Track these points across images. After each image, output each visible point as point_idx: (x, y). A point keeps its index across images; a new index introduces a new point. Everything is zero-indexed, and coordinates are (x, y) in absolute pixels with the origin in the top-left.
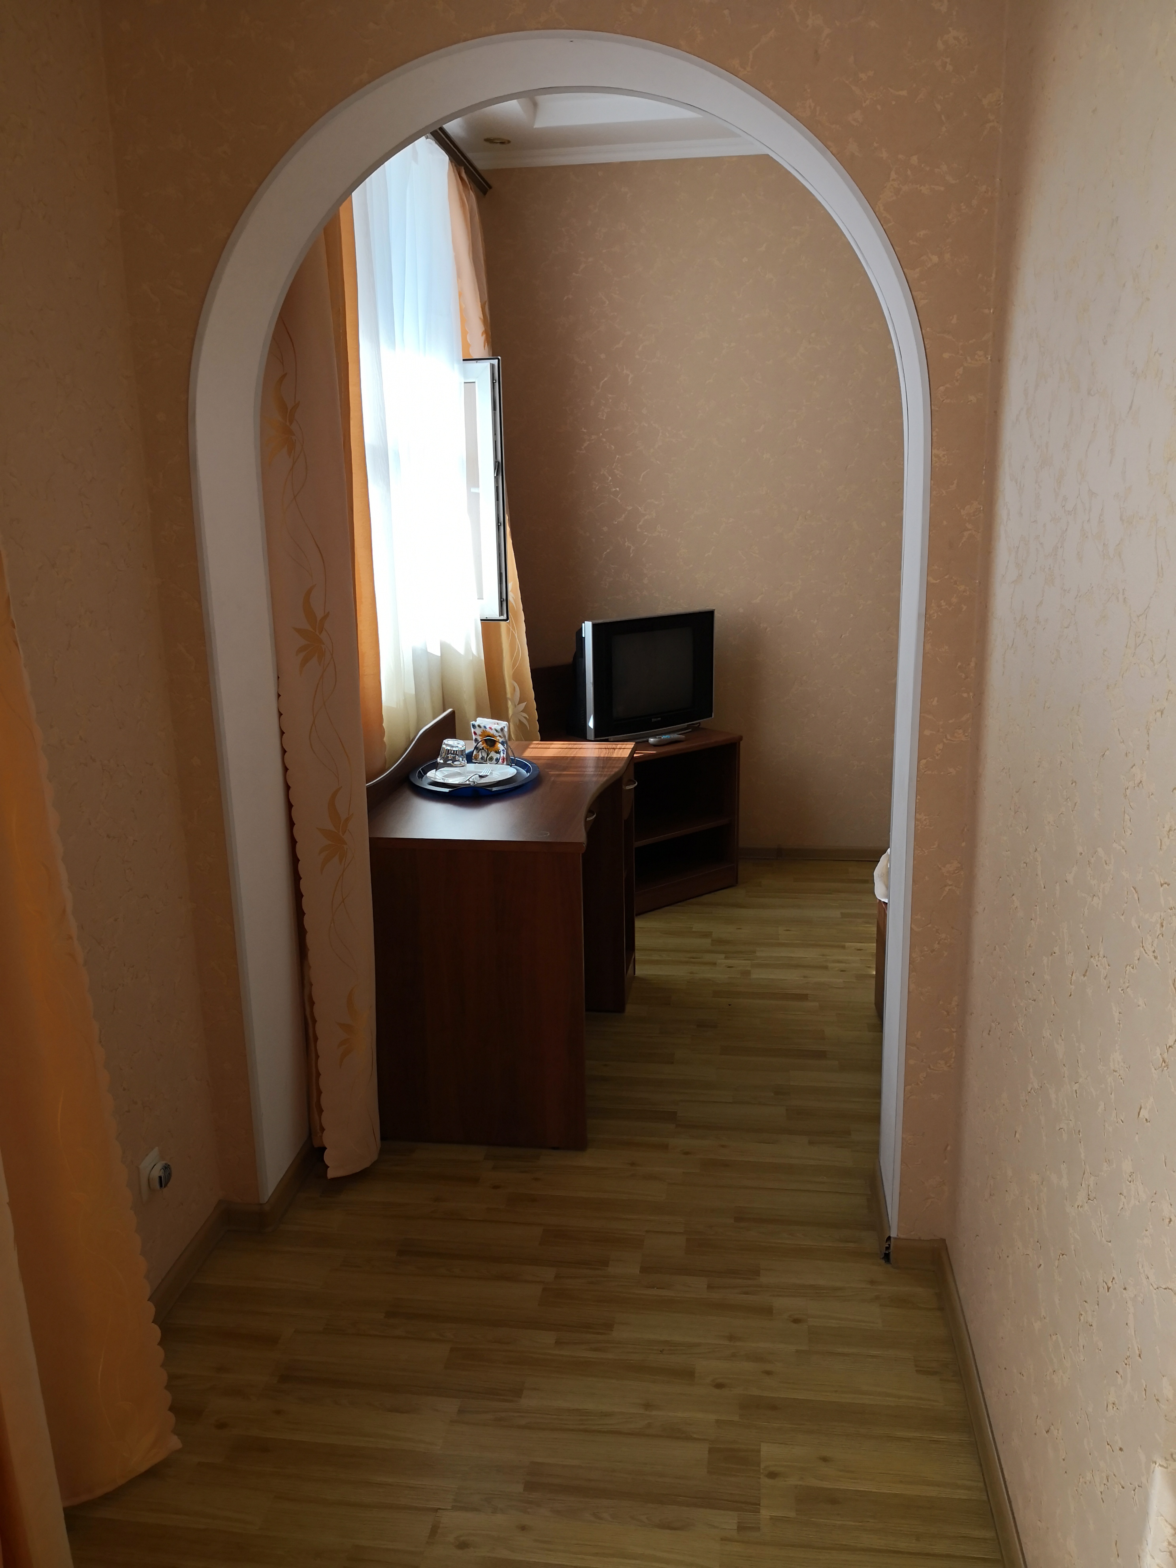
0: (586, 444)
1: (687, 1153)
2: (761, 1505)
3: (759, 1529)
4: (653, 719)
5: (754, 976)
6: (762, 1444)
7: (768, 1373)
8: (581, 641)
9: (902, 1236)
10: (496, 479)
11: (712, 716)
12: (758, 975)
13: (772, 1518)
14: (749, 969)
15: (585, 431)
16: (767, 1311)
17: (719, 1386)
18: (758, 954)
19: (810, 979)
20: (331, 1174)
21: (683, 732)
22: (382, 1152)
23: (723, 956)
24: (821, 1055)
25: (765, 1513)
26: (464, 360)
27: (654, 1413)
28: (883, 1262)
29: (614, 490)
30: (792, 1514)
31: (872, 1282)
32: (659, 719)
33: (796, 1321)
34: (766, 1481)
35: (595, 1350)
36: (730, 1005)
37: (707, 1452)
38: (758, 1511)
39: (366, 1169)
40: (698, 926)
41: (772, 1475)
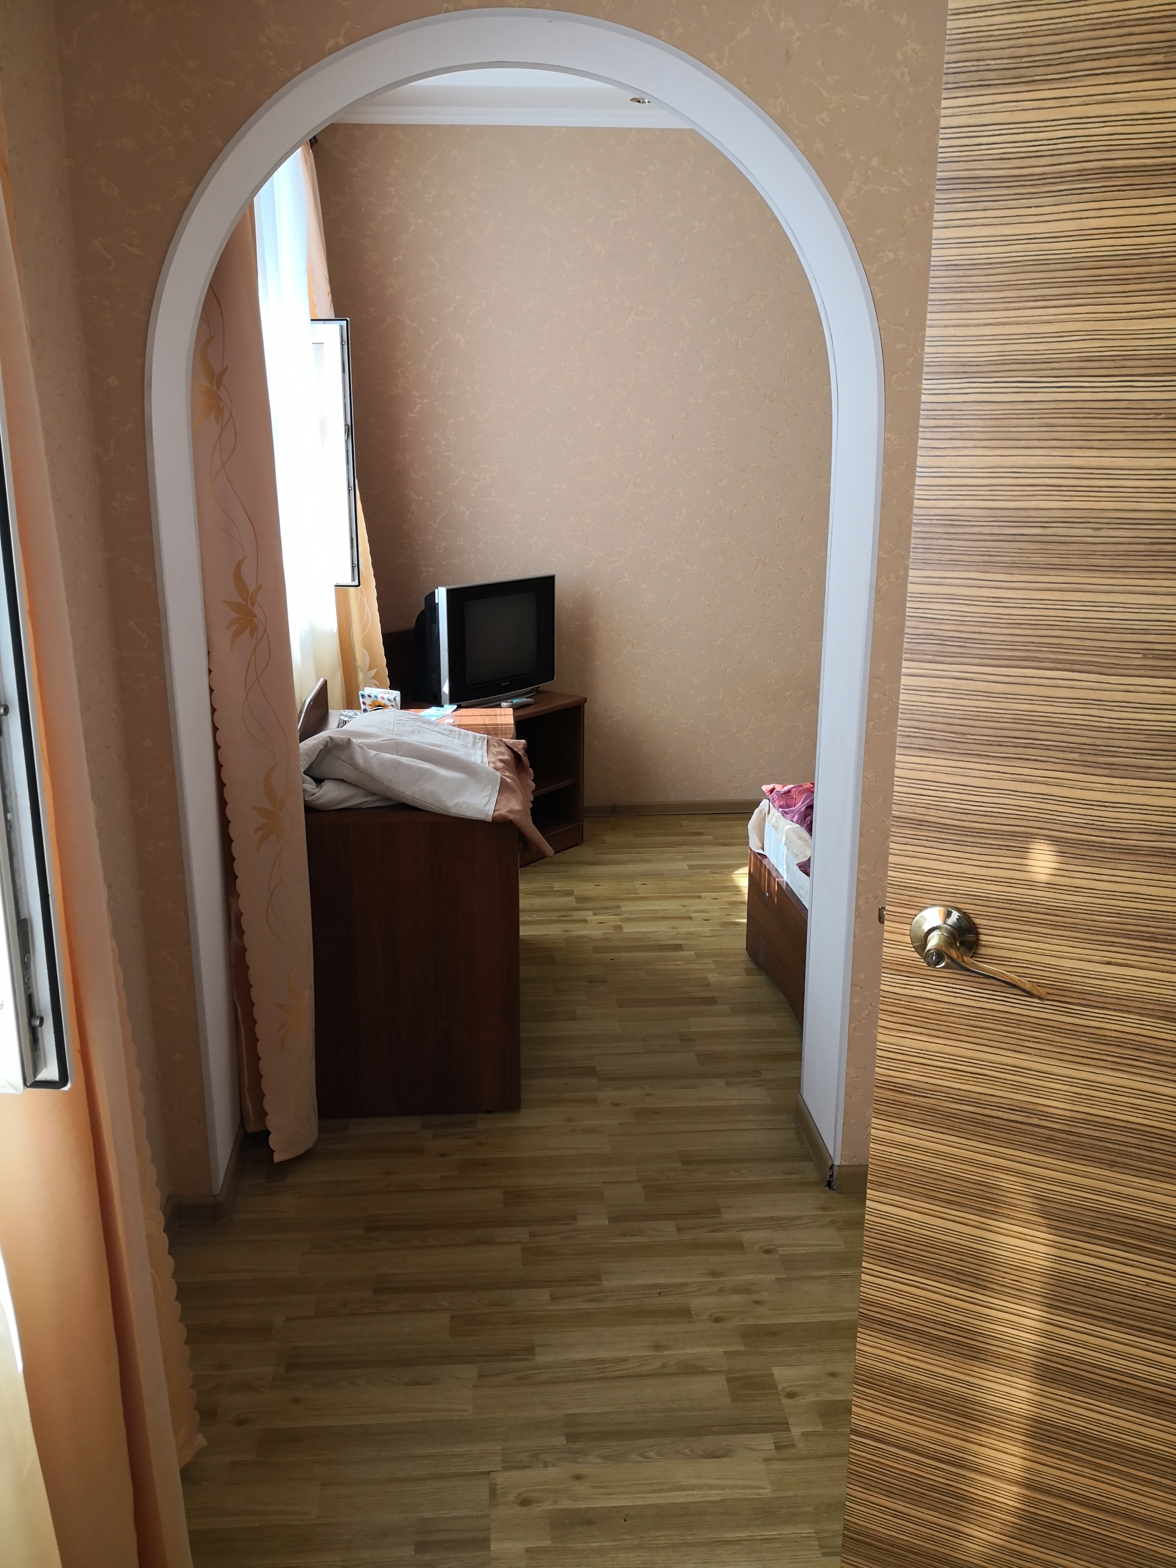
0: (418, 407)
1: (617, 1105)
2: (789, 1423)
3: (793, 1446)
4: (502, 684)
5: (626, 930)
6: (773, 1368)
7: (758, 1303)
8: (432, 607)
9: (844, 1163)
10: (346, 442)
11: (554, 679)
12: (630, 929)
13: (803, 1434)
14: (619, 923)
15: (417, 394)
16: (738, 1246)
17: (718, 1320)
18: (623, 909)
19: (678, 930)
20: (277, 1158)
21: (531, 695)
22: (321, 1130)
23: (591, 913)
24: (710, 1001)
25: (796, 1431)
26: (312, 320)
27: (666, 1353)
28: (827, 1189)
29: (447, 454)
30: (820, 1428)
31: (824, 1209)
32: (508, 683)
33: (768, 1252)
34: (786, 1402)
35: (591, 1301)
36: (612, 960)
37: (726, 1382)
38: (788, 1430)
39: (309, 1150)
40: (557, 886)
41: (791, 1395)
